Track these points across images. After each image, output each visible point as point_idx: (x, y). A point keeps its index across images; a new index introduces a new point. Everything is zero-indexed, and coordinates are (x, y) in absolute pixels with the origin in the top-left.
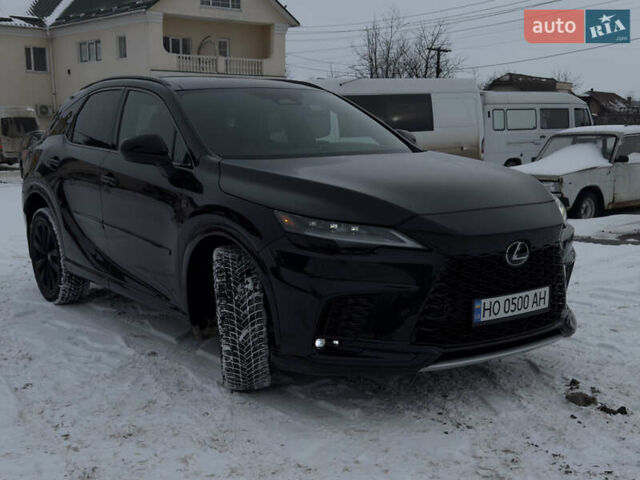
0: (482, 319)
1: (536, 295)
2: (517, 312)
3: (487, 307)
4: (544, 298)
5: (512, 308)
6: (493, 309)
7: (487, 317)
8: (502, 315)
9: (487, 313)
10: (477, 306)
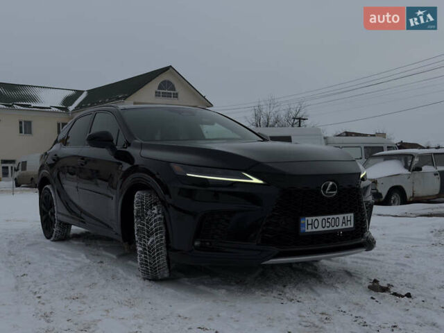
0: (306, 231)
1: (344, 218)
2: (331, 228)
3: (310, 222)
4: (350, 221)
5: (328, 224)
6: (314, 224)
7: (310, 229)
8: (320, 229)
9: (310, 226)
10: (302, 221)
